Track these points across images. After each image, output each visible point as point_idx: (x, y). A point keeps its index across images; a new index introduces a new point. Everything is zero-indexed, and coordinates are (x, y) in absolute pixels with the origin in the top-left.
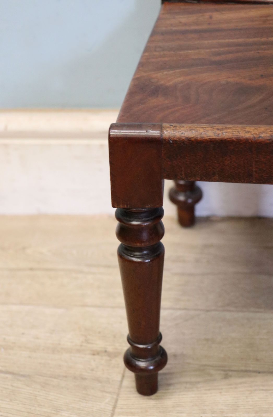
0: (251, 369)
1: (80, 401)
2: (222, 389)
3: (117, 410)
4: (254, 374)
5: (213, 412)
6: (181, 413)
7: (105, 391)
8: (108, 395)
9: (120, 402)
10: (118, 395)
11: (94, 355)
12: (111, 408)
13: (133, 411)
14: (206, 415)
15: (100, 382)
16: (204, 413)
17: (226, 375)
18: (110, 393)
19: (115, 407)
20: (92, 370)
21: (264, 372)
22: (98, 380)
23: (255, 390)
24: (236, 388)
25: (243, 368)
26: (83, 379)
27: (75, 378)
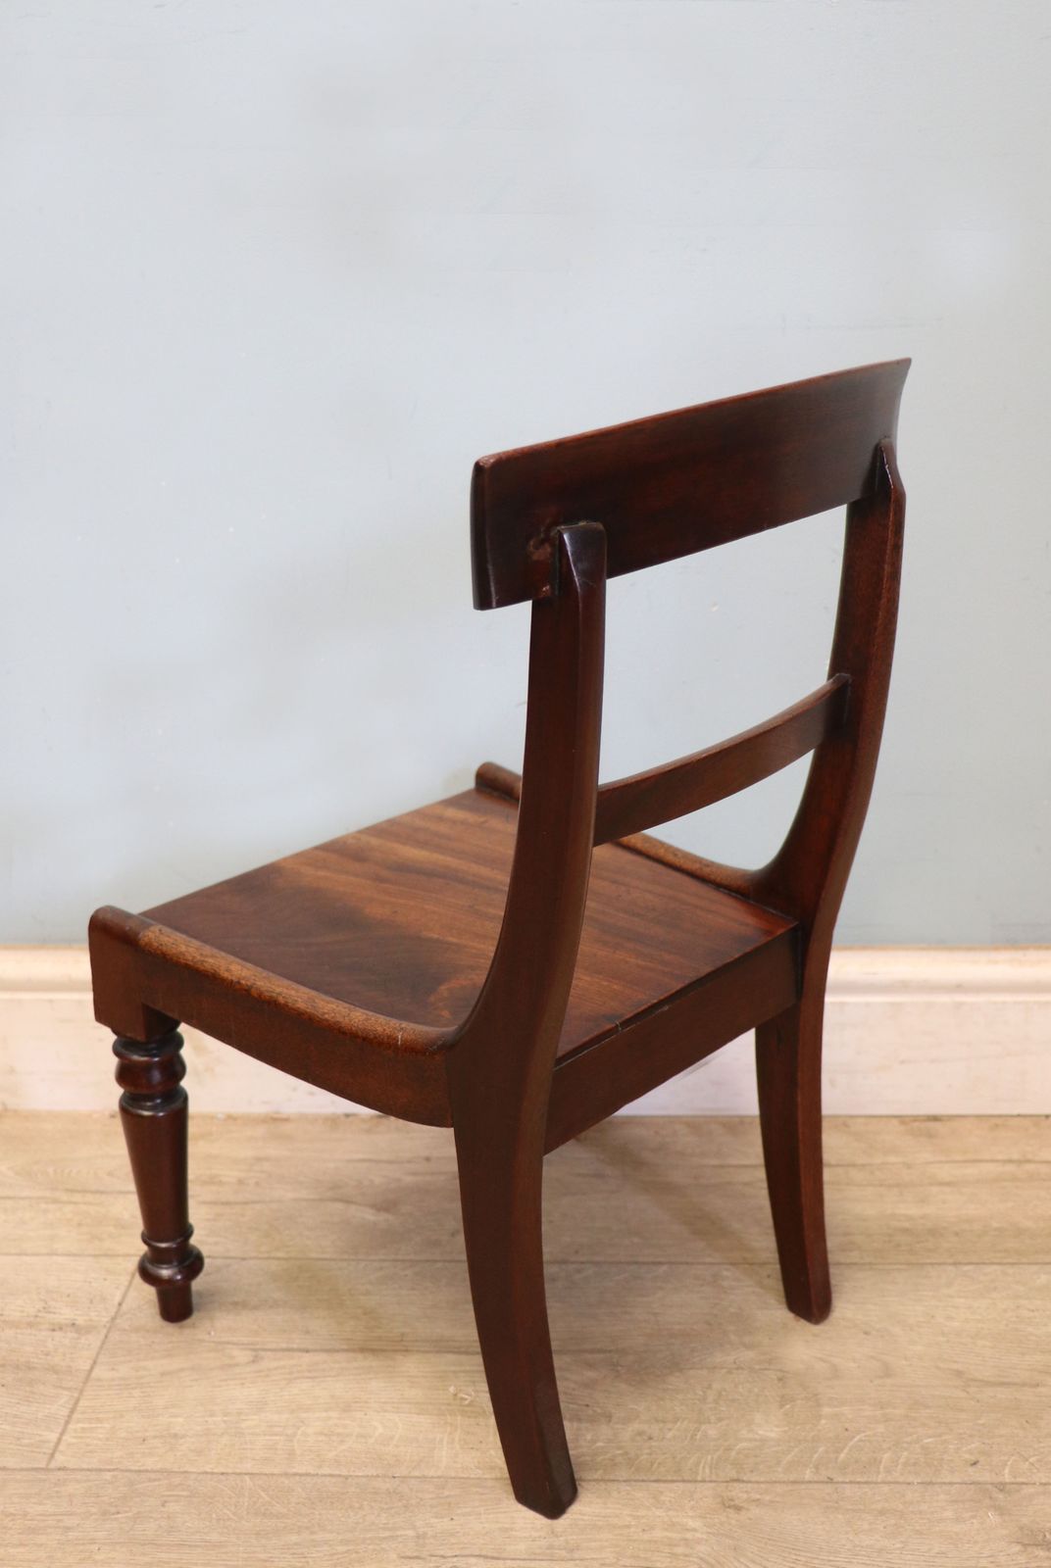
0: (295, 1346)
1: (18, 1403)
2: (245, 1379)
3: (76, 1416)
4: (300, 1354)
5: (226, 1415)
6: (176, 1416)
7: (61, 1387)
8: (66, 1392)
9: (81, 1403)
10: (81, 1392)
11: (54, 1330)
12: (65, 1412)
13: (101, 1416)
14: (214, 1419)
15: (56, 1372)
16: (211, 1416)
17: (256, 1356)
18: (69, 1389)
19: (72, 1411)
20: (47, 1355)
21: (315, 1351)
22: (54, 1369)
23: (296, 1378)
24: (267, 1376)
25: (284, 1346)
26: (30, 1368)
27: (17, 1367)
